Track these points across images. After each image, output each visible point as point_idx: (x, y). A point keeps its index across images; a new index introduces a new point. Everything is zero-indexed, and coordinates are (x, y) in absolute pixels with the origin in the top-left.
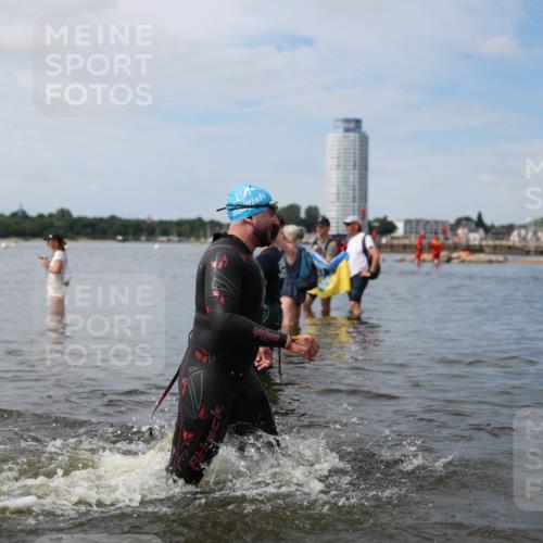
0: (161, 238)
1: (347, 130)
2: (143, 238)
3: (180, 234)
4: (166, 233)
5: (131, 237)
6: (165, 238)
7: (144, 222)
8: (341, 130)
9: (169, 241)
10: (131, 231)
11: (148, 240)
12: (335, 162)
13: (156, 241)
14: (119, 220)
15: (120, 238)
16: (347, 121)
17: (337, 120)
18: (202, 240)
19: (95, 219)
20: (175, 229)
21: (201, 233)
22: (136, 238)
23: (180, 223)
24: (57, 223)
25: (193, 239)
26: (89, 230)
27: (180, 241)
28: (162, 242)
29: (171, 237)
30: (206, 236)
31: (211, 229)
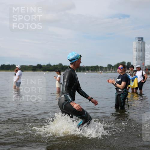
1: (139, 41)
3: (92, 70)
5: (78, 71)
6: (88, 71)
7: (82, 67)
8: (137, 41)
9: (89, 72)
10: (78, 69)
11: (83, 72)
12: (136, 50)
13: (85, 72)
16: (139, 38)
17: (136, 38)
18: (98, 72)
20: (90, 69)
21: (98, 70)
22: (80, 71)
23: (92, 67)
24: (59, 67)
25: (95, 71)
27: (92, 72)
28: (87, 72)
29: (89, 71)
30: (99, 71)
31: (101, 69)
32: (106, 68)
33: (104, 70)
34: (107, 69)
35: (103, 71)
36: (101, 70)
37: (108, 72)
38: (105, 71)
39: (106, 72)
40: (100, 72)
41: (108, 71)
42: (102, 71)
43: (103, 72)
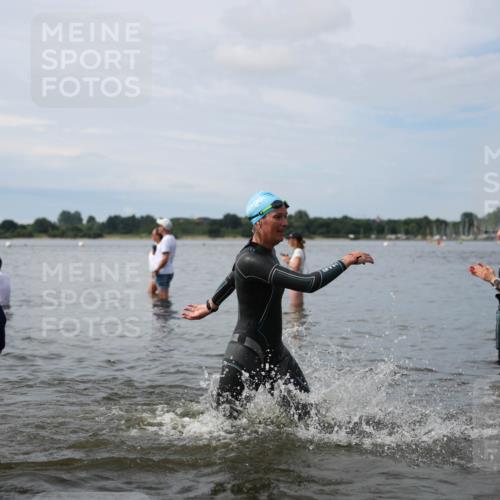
0: (390, 236)
2: (373, 236)
3: (407, 233)
4: (394, 231)
5: (361, 236)
6: (393, 236)
7: (374, 221)
9: (397, 239)
10: (362, 230)
11: (377, 238)
13: (385, 239)
14: (351, 219)
15: (352, 236)
18: (429, 237)
19: (329, 219)
20: (402, 229)
21: (428, 231)
22: (367, 236)
23: (408, 222)
24: (296, 224)
25: (420, 237)
26: (324, 230)
27: (407, 239)
28: (390, 239)
29: (399, 235)
30: (432, 234)
31: (438, 228)
32: (455, 225)
33: (448, 231)
34: (461, 229)
35: (446, 235)
36: (439, 233)
37: (463, 237)
38: (454, 236)
39: (455, 239)
40: (437, 237)
41: (464, 234)
42: (442, 236)
43: (444, 238)
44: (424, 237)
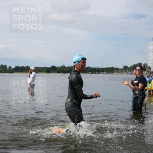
3: (107, 72)
4: (103, 71)
5: (93, 73)
6: (103, 73)
7: (97, 68)
9: (104, 74)
10: (93, 71)
11: (98, 73)
13: (100, 74)
14: (90, 68)
15: (90, 73)
18: (113, 73)
20: (106, 70)
21: (113, 71)
22: (95, 73)
23: (107, 69)
25: (111, 73)
27: (107, 74)
28: (102, 74)
29: (105, 73)
30: (114, 72)
31: (116, 70)
32: (121, 69)
35: (119, 72)
36: (116, 72)
37: (124, 73)
38: (121, 73)
39: (121, 74)
40: (116, 73)
41: (124, 72)
43: (118, 73)
44: (112, 73)
